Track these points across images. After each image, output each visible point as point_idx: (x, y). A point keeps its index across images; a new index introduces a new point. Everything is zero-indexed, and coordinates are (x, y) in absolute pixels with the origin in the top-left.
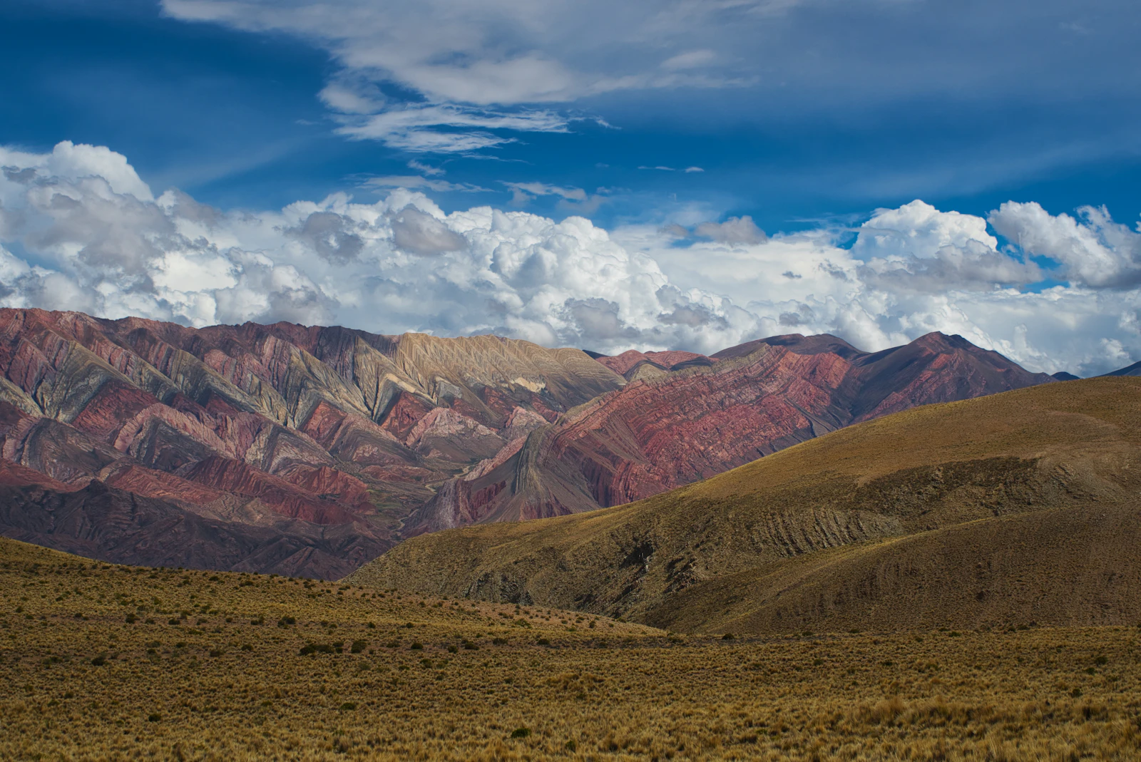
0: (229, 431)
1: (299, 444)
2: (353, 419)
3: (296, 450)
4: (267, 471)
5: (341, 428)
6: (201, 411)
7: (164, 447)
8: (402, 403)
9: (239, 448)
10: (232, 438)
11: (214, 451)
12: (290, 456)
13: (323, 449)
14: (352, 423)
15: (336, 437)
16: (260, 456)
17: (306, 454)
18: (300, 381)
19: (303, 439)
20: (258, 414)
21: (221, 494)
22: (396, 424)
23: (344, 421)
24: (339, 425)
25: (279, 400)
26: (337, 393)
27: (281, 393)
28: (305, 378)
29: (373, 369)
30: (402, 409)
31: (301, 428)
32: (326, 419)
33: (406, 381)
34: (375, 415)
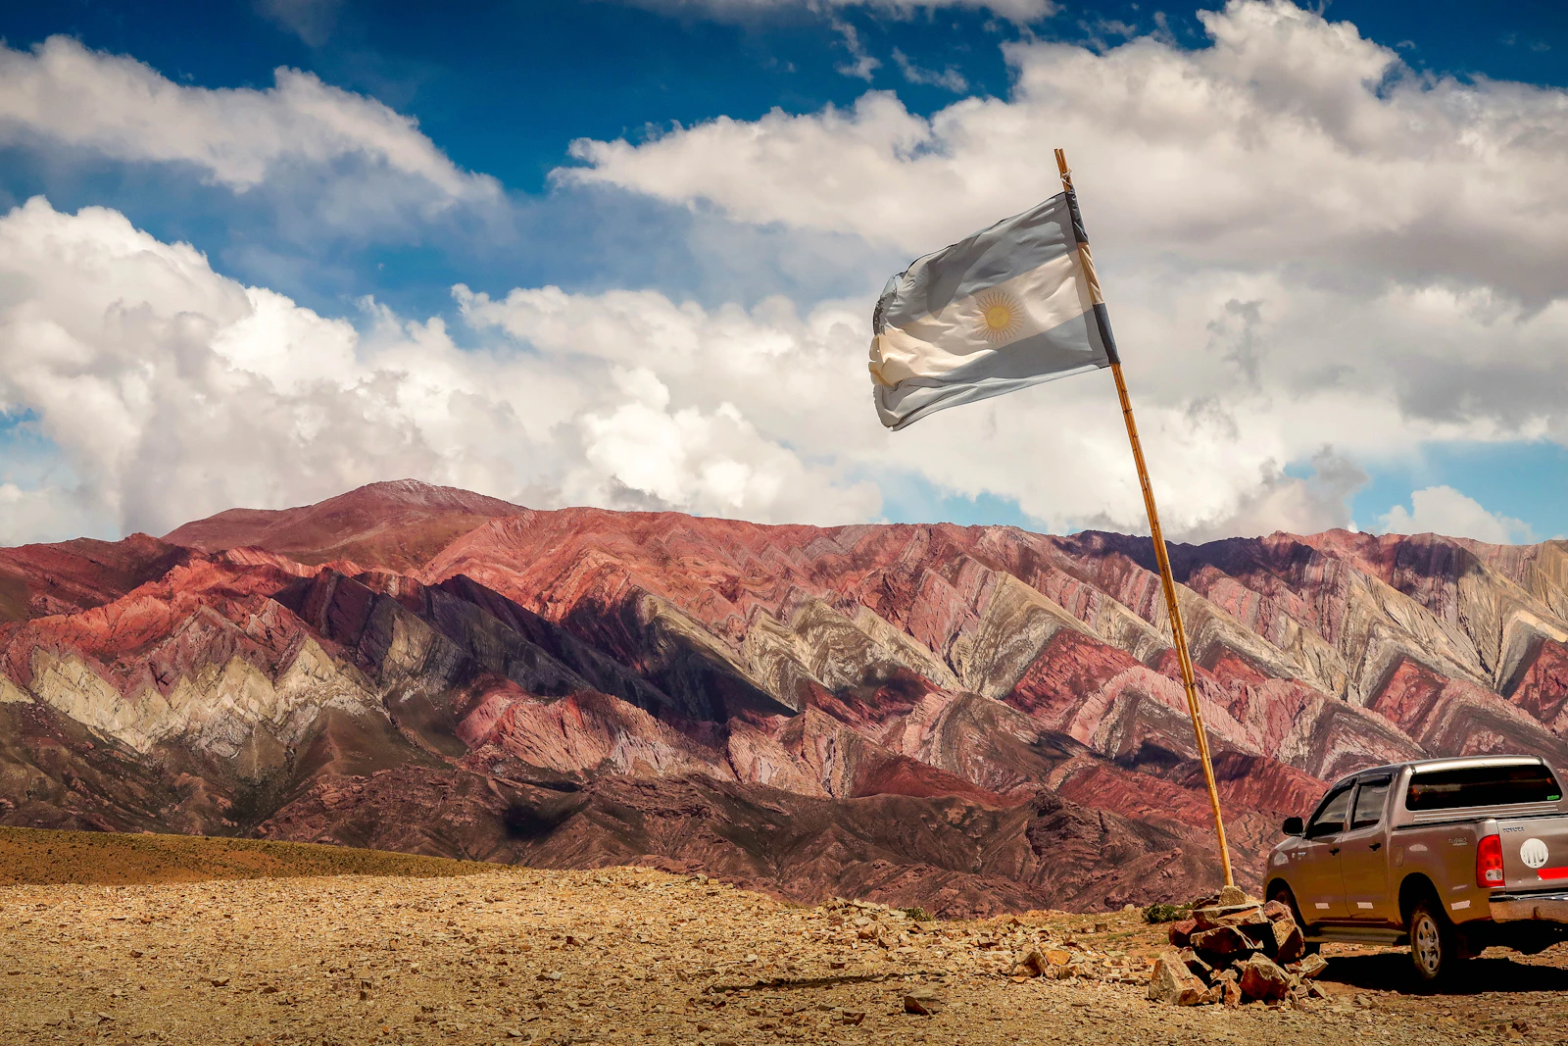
0: (1252, 710)
1: (1371, 732)
2: (1458, 689)
3: (1364, 740)
4: (1315, 775)
5: (1439, 703)
6: (1205, 678)
7: (1148, 736)
8: (1545, 660)
9: (1269, 738)
10: (1255, 721)
11: (1227, 742)
12: (1351, 749)
13: (1410, 739)
14: (1459, 696)
15: (1431, 717)
16: (1304, 751)
17: (1380, 747)
18: (1366, 626)
19: (1374, 723)
20: (1297, 682)
21: (1240, 814)
22: (1536, 695)
23: (1444, 692)
24: (1435, 697)
25: (1332, 658)
26: (1430, 645)
27: (1336, 646)
28: (1375, 620)
29: (1493, 604)
30: (1545, 671)
31: (1371, 704)
32: (1413, 689)
33: (1552, 622)
34: (1497, 680)
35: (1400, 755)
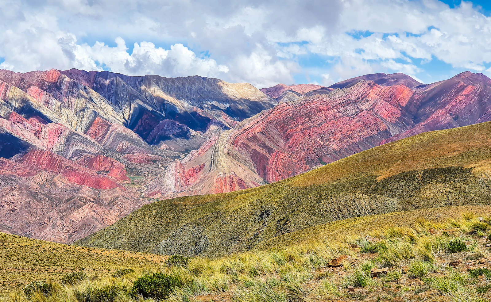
0: (43, 134)
1: (86, 142)
2: (116, 127)
3: (83, 145)
4: (65, 157)
5: (109, 132)
6: (26, 122)
7: (5, 144)
8: (145, 117)
9: (49, 144)
10: (44, 138)
11: (34, 146)
12: (79, 148)
13: (99, 144)
14: (116, 129)
15: (106, 137)
16: (62, 149)
17: (88, 147)
18: (84, 104)
19: (87, 139)
20: (60, 124)
21: (39, 172)
22: (142, 129)
23: (111, 128)
24: (107, 130)
25: (72, 116)
26: (106, 111)
27: (73, 111)
28: (87, 102)
29: (128, 97)
30: (145, 121)
31: (86, 132)
32: (100, 127)
33: (147, 104)
34: (129, 123)
35: (95, 150)
